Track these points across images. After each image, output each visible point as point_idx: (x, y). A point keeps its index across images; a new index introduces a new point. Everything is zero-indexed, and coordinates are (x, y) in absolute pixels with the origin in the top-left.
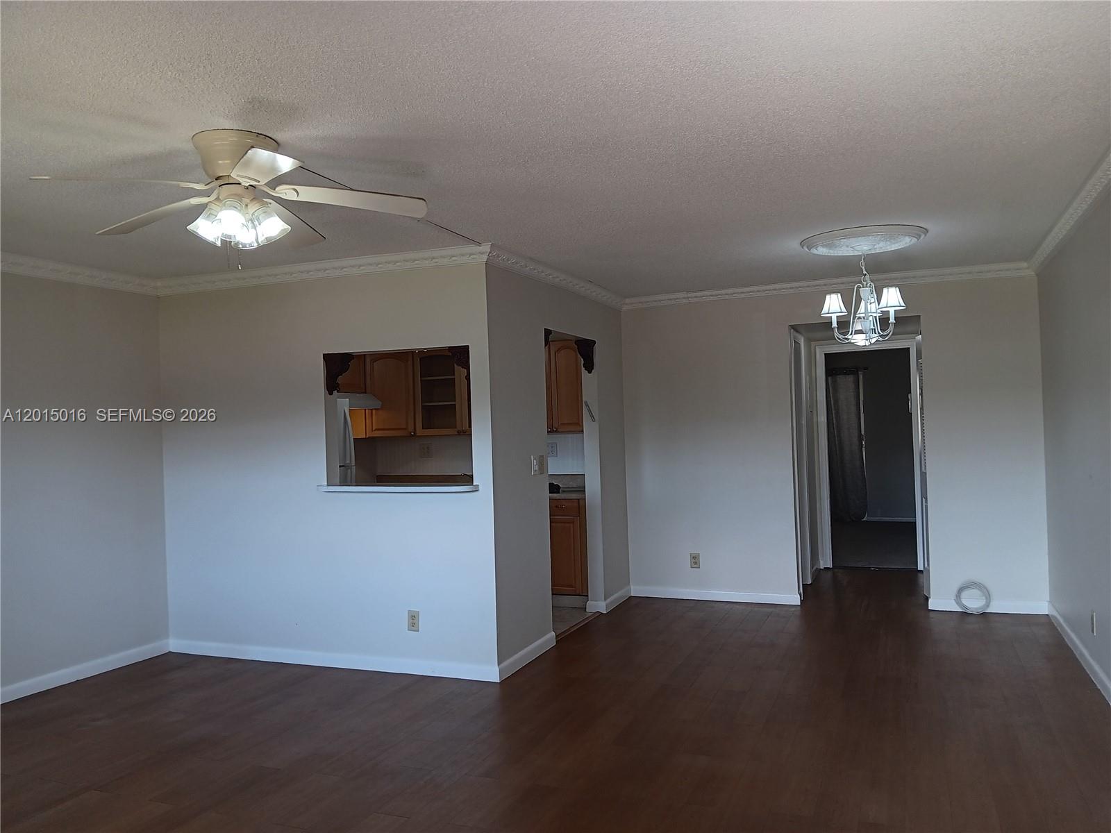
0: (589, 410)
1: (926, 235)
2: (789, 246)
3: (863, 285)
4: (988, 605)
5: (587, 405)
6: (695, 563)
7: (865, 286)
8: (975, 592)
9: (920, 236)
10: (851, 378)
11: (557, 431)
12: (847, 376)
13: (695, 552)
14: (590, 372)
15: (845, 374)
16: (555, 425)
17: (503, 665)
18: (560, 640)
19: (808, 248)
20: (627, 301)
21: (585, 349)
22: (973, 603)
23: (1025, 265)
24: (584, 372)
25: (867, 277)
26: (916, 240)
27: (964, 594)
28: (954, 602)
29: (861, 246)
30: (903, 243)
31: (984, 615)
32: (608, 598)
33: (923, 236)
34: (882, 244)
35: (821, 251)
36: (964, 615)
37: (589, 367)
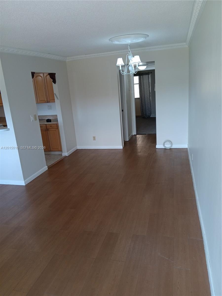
0: (56, 96)
1: (148, 37)
2: (105, 41)
3: (129, 54)
4: (172, 146)
5: (55, 94)
6: (94, 138)
7: (130, 55)
8: (168, 143)
9: (146, 37)
10: (147, 76)
11: (49, 102)
12: (146, 75)
13: (94, 136)
14: (55, 84)
15: (145, 75)
16: (49, 100)
17: (26, 180)
18: (49, 168)
19: (112, 41)
20: (67, 58)
21: (52, 76)
22: (168, 146)
23: (185, 44)
24: (53, 84)
25: (130, 52)
26: (145, 39)
27: (165, 144)
28: (163, 146)
29: (128, 41)
30: (141, 40)
31: (170, 149)
32: (69, 151)
33: (147, 37)
34: (134, 40)
35: (116, 43)
36: (165, 149)
37: (54, 82)
